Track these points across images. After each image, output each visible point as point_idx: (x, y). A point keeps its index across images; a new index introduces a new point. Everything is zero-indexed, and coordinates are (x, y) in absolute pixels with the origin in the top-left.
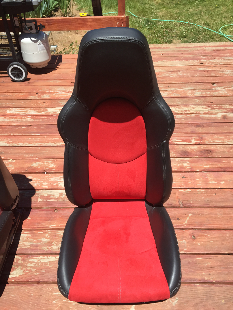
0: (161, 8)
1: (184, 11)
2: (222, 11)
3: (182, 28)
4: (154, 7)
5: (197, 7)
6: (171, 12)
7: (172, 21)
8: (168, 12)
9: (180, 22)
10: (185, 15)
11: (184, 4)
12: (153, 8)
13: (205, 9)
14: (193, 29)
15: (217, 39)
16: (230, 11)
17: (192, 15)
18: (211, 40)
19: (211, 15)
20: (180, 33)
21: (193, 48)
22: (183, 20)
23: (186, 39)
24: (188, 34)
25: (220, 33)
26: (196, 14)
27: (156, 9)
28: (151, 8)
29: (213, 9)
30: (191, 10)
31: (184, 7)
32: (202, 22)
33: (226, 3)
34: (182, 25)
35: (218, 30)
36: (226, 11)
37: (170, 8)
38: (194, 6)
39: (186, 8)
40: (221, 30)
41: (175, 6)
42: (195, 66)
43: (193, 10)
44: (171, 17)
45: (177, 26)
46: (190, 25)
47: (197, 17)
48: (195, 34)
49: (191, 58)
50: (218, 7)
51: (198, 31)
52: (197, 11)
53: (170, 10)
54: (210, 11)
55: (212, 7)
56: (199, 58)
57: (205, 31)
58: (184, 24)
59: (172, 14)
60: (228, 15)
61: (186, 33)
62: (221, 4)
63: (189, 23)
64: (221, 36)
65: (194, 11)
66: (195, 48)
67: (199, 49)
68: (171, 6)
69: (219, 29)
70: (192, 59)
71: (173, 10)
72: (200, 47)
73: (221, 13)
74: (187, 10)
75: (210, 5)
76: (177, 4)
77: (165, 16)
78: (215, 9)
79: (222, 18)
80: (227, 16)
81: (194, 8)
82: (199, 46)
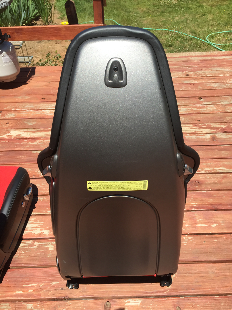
0: (146, 16)
1: (170, 19)
2: (208, 19)
3: (167, 36)
4: (139, 15)
5: (183, 15)
6: (156, 21)
7: (157, 29)
8: (153, 20)
9: (165, 30)
10: (170, 23)
11: (170, 12)
12: (138, 17)
13: (191, 16)
14: (179, 38)
15: (204, 48)
16: (216, 19)
17: (178, 23)
18: (198, 48)
19: (197, 23)
20: (166, 42)
21: (178, 58)
22: (169, 29)
23: (172, 48)
24: (174, 43)
25: (207, 41)
26: (182, 22)
27: (141, 18)
28: (136, 17)
29: (199, 17)
30: (177, 18)
31: (170, 15)
32: (189, 30)
33: (212, 11)
34: (168, 33)
35: (204, 39)
36: (213, 19)
37: (155, 16)
38: (180, 14)
39: (172, 16)
40: (208, 38)
41: (161, 14)
42: (180, 79)
43: (178, 18)
44: (156, 26)
45: (162, 34)
46: (176, 33)
47: (183, 25)
48: (181, 43)
49: (176, 69)
50: (204, 15)
51: (184, 40)
52: (183, 19)
53: (155, 18)
54: (196, 19)
55: (198, 15)
56: (184, 69)
57: (191, 39)
58: (170, 32)
59: (157, 22)
60: (215, 22)
61: (171, 41)
62: (207, 12)
63: (175, 31)
64: (209, 44)
65: (180, 19)
66: (180, 58)
67: (184, 59)
68: (156, 14)
69: (206, 37)
70: (177, 71)
71: (159, 18)
72: (185, 57)
73: (208, 21)
74: (173, 18)
75: (196, 13)
76: (163, 12)
77: (149, 25)
78: (201, 17)
79: (209, 26)
80: (214, 24)
81: (179, 16)
82: (184, 55)
